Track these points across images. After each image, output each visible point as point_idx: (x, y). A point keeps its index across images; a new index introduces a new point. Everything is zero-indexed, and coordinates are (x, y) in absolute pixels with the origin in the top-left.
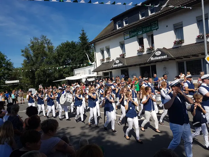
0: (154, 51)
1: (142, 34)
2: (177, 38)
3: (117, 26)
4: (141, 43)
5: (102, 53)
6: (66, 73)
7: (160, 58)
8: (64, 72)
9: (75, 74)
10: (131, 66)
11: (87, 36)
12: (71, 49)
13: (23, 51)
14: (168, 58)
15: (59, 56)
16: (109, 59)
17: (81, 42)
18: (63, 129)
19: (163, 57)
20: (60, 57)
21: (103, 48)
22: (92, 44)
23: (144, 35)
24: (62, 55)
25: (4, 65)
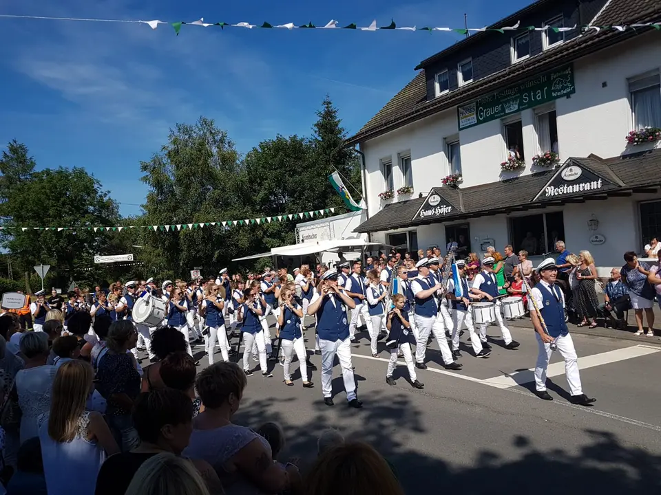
0: (558, 167)
1: (518, 110)
2: (637, 122)
3: (437, 86)
4: (514, 141)
5: (388, 172)
6: (272, 236)
7: (576, 188)
8: (265, 233)
9: (301, 238)
10: (478, 215)
11: (339, 121)
12: (290, 161)
13: (145, 168)
14: (606, 188)
15: (251, 182)
16: (406, 191)
17: (320, 139)
18: (257, 403)
19: (587, 186)
20: (256, 187)
21: (391, 156)
22: (353, 144)
23: (526, 114)
24: (262, 179)
25: (92, 208)
